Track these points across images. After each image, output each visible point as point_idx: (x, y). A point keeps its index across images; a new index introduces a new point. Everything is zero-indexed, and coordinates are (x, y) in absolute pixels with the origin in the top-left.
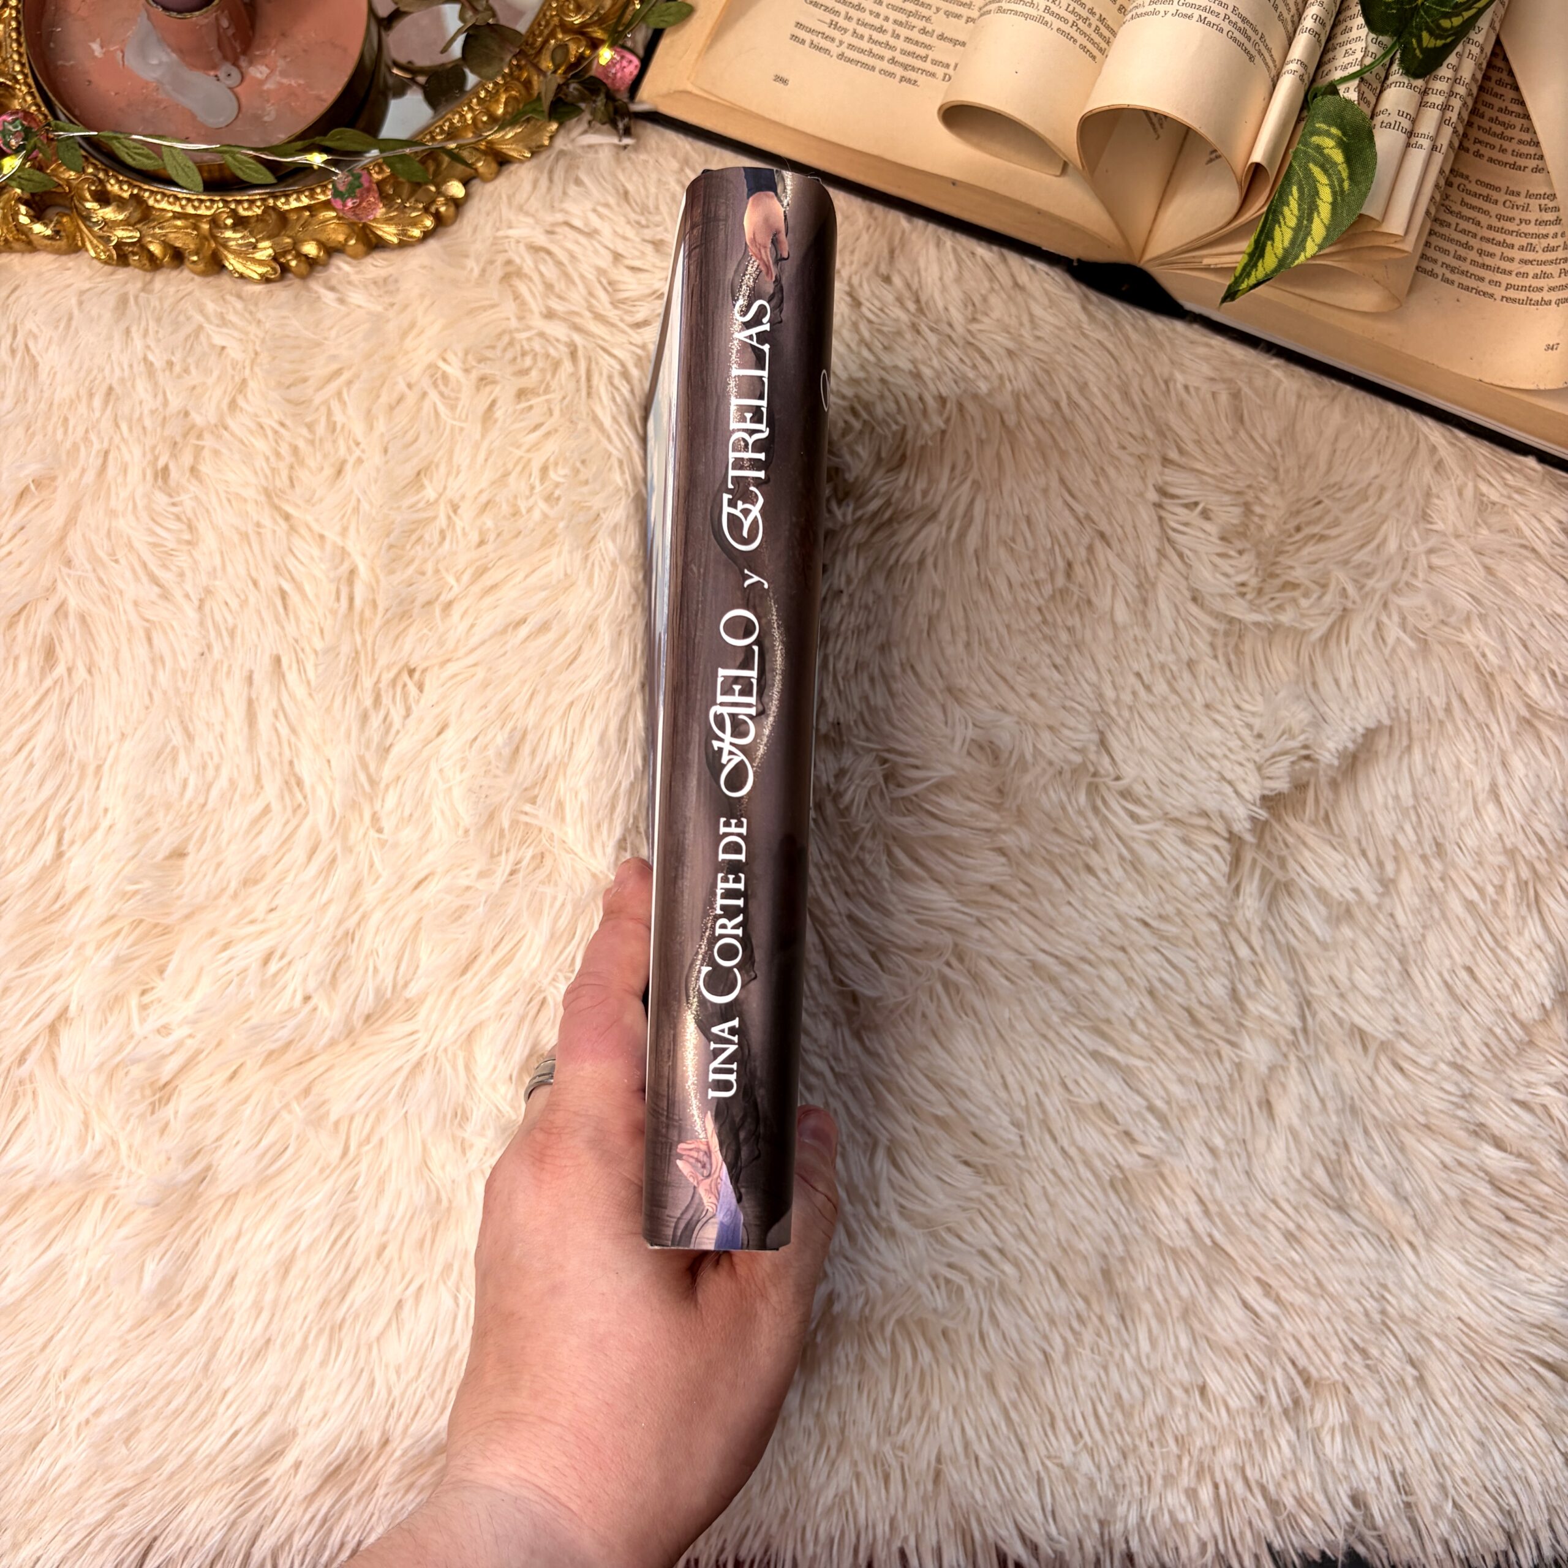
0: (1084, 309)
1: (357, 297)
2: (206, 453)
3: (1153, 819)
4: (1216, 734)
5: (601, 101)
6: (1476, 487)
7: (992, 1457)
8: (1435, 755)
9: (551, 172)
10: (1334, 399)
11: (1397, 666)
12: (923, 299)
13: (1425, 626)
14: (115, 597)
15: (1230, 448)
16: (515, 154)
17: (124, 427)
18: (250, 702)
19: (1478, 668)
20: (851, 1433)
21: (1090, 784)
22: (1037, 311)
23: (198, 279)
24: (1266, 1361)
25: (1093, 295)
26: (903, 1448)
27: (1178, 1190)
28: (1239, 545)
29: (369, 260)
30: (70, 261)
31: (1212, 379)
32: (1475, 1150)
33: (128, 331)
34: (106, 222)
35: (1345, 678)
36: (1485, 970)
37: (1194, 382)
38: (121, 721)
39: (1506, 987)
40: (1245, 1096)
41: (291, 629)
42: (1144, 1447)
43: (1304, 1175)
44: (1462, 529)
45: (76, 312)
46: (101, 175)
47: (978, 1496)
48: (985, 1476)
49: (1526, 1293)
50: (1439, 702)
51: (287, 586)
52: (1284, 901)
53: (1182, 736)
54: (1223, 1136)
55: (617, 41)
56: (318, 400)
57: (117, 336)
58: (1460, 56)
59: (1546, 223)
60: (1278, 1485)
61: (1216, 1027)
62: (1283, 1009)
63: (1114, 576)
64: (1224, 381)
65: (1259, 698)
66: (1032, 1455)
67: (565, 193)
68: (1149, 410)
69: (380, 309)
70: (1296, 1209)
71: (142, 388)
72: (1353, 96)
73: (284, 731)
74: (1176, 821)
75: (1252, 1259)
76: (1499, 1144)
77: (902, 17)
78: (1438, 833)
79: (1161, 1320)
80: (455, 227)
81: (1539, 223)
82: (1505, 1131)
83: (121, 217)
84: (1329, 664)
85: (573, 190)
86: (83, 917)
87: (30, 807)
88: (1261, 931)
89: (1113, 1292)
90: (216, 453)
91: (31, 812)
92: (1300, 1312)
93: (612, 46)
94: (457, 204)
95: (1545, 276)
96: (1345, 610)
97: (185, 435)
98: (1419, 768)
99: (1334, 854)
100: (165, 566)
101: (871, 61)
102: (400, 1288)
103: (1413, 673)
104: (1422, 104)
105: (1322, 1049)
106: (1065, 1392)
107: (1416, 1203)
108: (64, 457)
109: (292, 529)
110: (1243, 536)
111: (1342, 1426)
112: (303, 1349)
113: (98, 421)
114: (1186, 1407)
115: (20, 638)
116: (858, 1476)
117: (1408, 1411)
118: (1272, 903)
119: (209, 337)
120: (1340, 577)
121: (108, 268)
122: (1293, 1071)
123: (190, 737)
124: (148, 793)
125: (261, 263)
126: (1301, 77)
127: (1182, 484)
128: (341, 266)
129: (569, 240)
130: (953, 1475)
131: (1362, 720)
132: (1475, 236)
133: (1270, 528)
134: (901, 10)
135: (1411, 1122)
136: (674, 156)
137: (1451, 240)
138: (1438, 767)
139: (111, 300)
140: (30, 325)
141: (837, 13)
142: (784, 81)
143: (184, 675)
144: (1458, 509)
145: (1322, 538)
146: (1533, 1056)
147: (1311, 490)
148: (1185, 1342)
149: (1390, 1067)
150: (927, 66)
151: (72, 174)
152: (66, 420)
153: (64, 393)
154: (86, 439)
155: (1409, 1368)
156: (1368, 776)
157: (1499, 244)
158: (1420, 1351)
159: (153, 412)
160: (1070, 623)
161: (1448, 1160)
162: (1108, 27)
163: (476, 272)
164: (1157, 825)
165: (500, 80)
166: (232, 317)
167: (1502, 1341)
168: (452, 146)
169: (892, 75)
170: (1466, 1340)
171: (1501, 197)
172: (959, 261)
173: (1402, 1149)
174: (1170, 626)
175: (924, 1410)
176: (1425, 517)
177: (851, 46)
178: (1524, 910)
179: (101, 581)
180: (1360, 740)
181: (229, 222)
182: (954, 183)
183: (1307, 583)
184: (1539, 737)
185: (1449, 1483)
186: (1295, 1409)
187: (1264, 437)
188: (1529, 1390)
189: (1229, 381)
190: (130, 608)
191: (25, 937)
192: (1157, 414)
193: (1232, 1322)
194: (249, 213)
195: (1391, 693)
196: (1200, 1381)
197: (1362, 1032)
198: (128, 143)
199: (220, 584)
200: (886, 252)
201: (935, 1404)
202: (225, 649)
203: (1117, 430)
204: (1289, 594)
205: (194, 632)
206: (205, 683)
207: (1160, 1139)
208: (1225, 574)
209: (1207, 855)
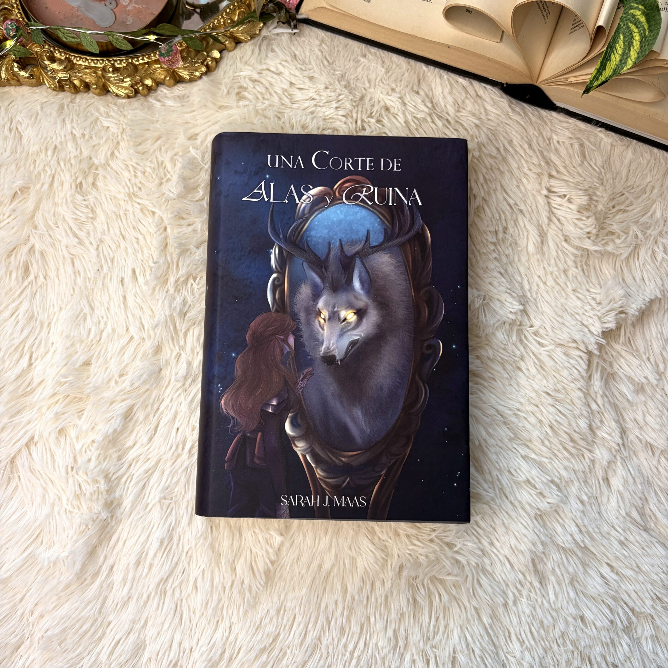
0: (510, 106)
1: (170, 103)
2: (100, 177)
3: (549, 344)
4: (579, 303)
5: (283, 13)
7: (481, 650)
9: (260, 47)
10: (628, 146)
11: (663, 271)
12: (435, 101)
14: (57, 244)
15: (580, 170)
16: (243, 38)
20: (411, 639)
21: (518, 330)
22: (488, 107)
23: (96, 97)
24: (613, 603)
25: (514, 101)
26: (436, 647)
27: (566, 521)
28: (587, 214)
29: (176, 87)
30: (37, 90)
31: (571, 138)
33: (64, 120)
34: (53, 70)
35: (638, 276)
37: (562, 139)
38: (60, 302)
40: (596, 476)
41: (140, 256)
42: (555, 647)
43: (627, 514)
45: (40, 112)
46: (52, 49)
48: (478, 659)
52: (612, 382)
53: (562, 305)
54: (586, 494)
56: (151, 151)
57: (59, 122)
61: (582, 443)
62: (613, 434)
63: (527, 231)
64: (576, 139)
65: (598, 287)
66: (500, 651)
67: (266, 56)
68: (541, 153)
70: (624, 530)
71: (70, 146)
74: (560, 344)
75: (604, 554)
79: (559, 584)
80: (215, 72)
83: (61, 68)
84: (630, 270)
85: (270, 54)
86: (41, 394)
87: (17, 342)
88: (602, 396)
89: (536, 571)
90: (105, 177)
91: (17, 344)
92: (628, 579)
94: (217, 61)
96: (637, 244)
97: (90, 168)
99: (635, 360)
100: (80, 229)
105: (632, 453)
108: (34, 178)
110: (587, 210)
111: (652, 636)
113: (50, 161)
114: (575, 626)
115: (13, 262)
116: (414, 662)
118: (607, 383)
119: (101, 122)
120: (634, 229)
121: (55, 93)
122: (619, 464)
123: (92, 309)
124: (72, 335)
125: (125, 88)
127: (558, 186)
128: (163, 90)
129: (269, 77)
130: (461, 659)
131: (648, 296)
133: (600, 207)
136: (317, 38)
139: (56, 107)
140: (19, 118)
142: (369, 1)
143: (90, 280)
145: (625, 211)
147: (619, 189)
148: (572, 594)
151: (38, 49)
152: (35, 161)
153: (34, 149)
154: (44, 170)
156: (649, 323)
159: (75, 157)
160: (507, 252)
163: (226, 91)
164: (552, 347)
165: (236, 4)
166: (112, 114)
168: (214, 33)
172: (451, 85)
174: (554, 253)
175: (446, 628)
179: (50, 236)
180: (647, 305)
181: (111, 69)
182: (449, 47)
183: (619, 232)
187: (595, 164)
189: (578, 139)
190: (64, 249)
191: (13, 403)
192: (545, 153)
193: (596, 585)
194: (120, 66)
195: (661, 283)
196: (581, 614)
197: (651, 445)
198: (63, 31)
199: (107, 238)
200: (416, 80)
201: (451, 625)
202: (109, 268)
203: (527, 162)
204: (610, 237)
205: (94, 260)
206: (100, 284)
207: (557, 495)
208: (581, 228)
209: (576, 360)
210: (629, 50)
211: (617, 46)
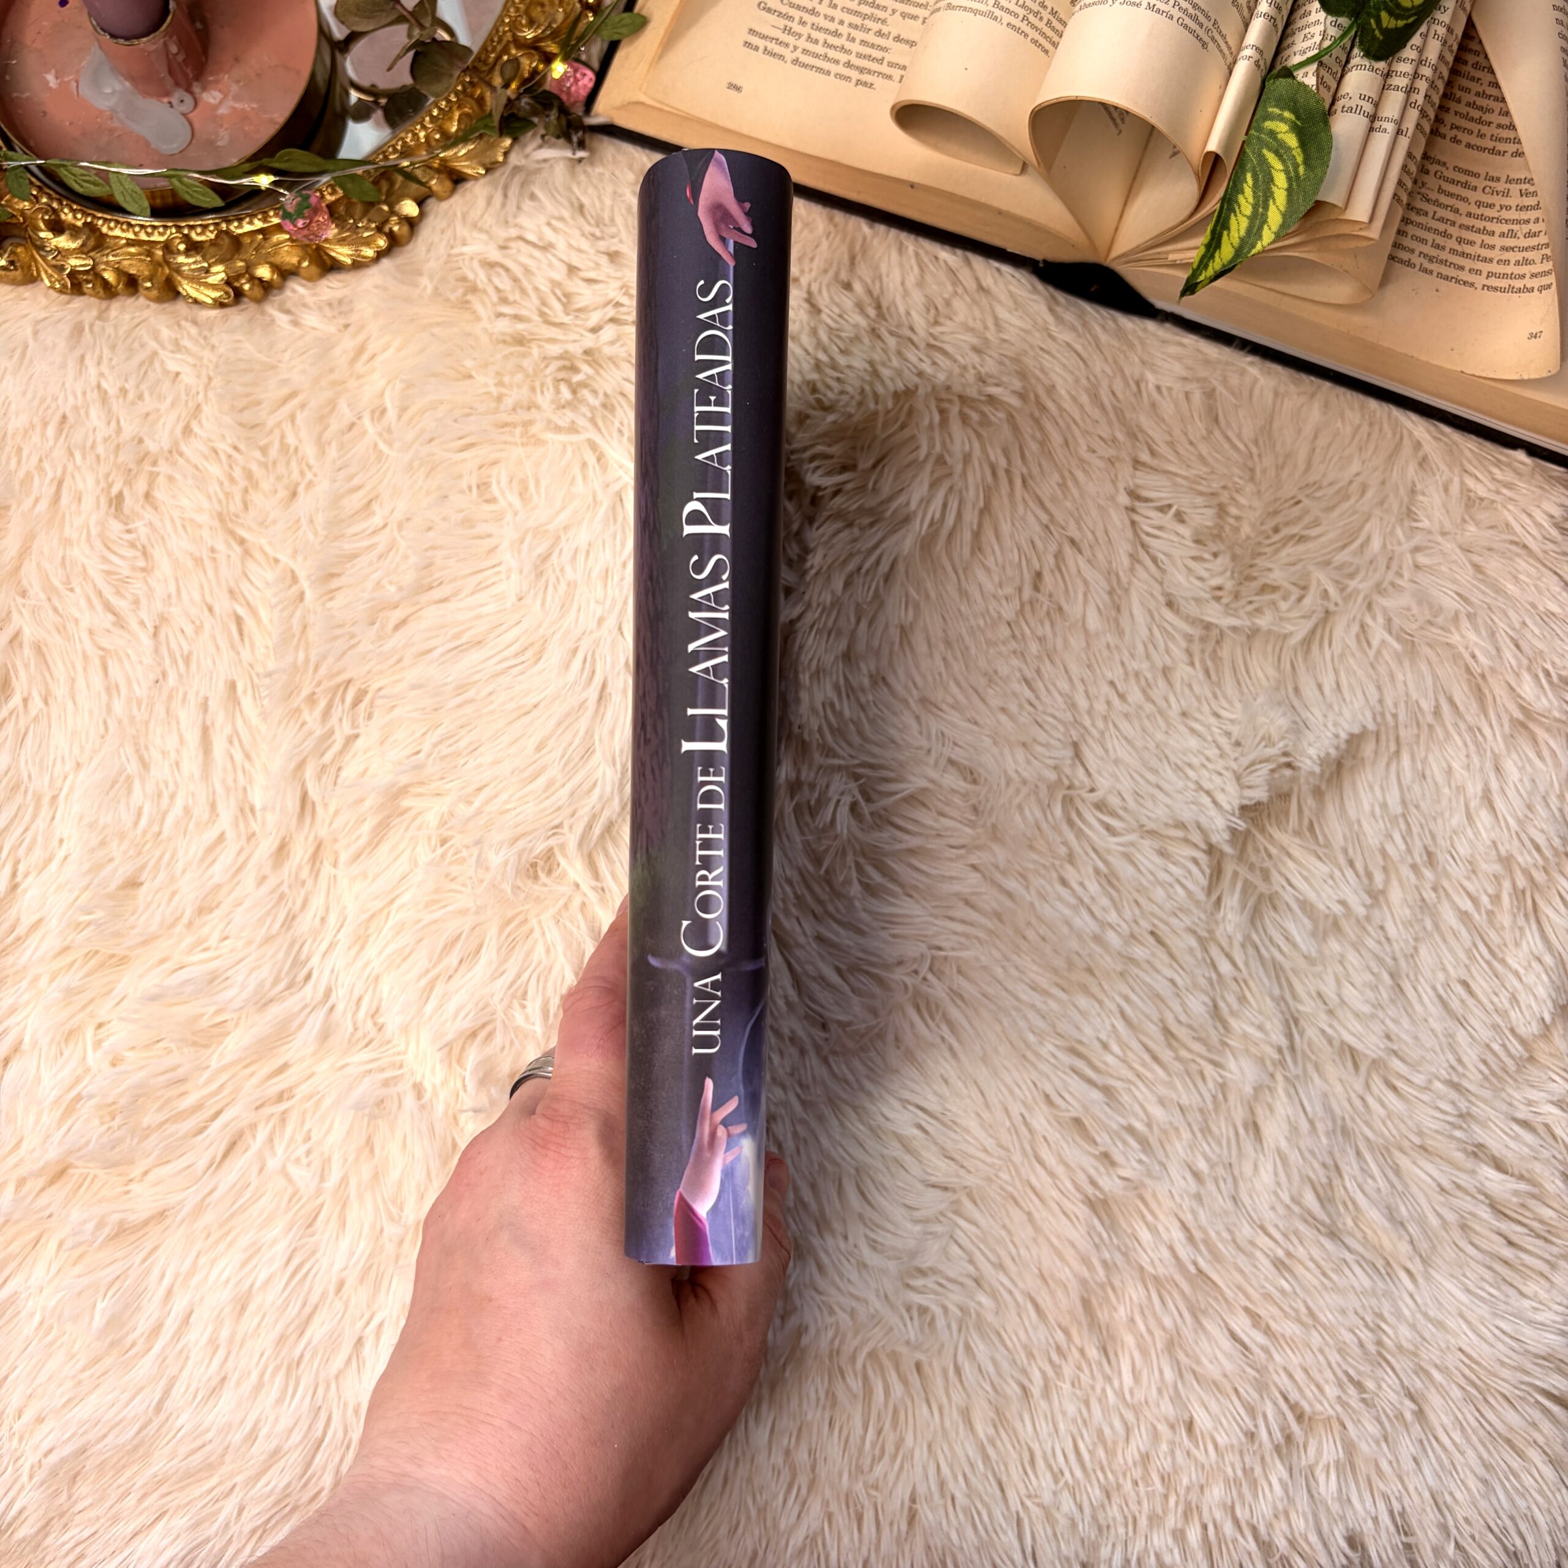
0: (1051, 310)
1: (310, 319)
2: (161, 480)
3: (1129, 831)
4: (1193, 743)
5: (554, 114)
6: (1462, 483)
7: (969, 1496)
8: (1424, 761)
9: (506, 188)
10: (1313, 395)
11: (1382, 669)
12: (885, 304)
13: (1410, 627)
14: (71, 626)
15: (1204, 449)
16: (469, 171)
17: (78, 456)
18: (205, 731)
19: (1468, 670)
20: (822, 1470)
21: (1065, 797)
22: (1003, 313)
23: (153, 305)
24: (1255, 1395)
25: (1061, 297)
26: (876, 1487)
27: (1162, 1217)
28: (1214, 548)
29: (324, 282)
30: (26, 291)
31: (1185, 379)
32: (1473, 1172)
33: (82, 358)
34: (58, 250)
35: (1328, 683)
36: (1482, 984)
37: (1166, 382)
38: (76, 751)
39: (1504, 1001)
40: (1229, 1118)
41: (246, 654)
42: (1128, 1486)
43: (1293, 1199)
44: (1448, 526)
45: (31, 342)
46: (55, 205)
47: (954, 1536)
48: (961, 1516)
49: (1530, 1322)
50: (1427, 705)
51: (241, 611)
52: (1269, 914)
53: (1158, 746)
54: (1207, 1159)
55: (571, 55)
56: (271, 422)
57: (71, 364)
58: (1425, 36)
59: (1527, 208)
60: (1270, 1526)
61: (1197, 1047)
62: (1268, 1026)
63: (1086, 582)
64: (1198, 380)
65: (1238, 705)
66: (1011, 1494)
67: (519, 208)
68: (1119, 412)
69: (333, 329)
70: (1285, 1236)
71: (96, 416)
72: (1311, 81)
73: (238, 756)
74: (1152, 833)
75: (1239, 1288)
76: (1499, 1166)
77: (858, 21)
78: (1429, 841)
79: (1144, 1352)
80: (410, 246)
81: (1520, 208)
82: (1504, 1151)
83: (74, 245)
84: (1311, 668)
85: (527, 204)
86: (38, 948)
88: (1243, 946)
89: (1093, 1322)
90: (171, 479)
92: (1291, 1343)
93: (565, 60)
94: (412, 224)
95: (1527, 262)
96: (1327, 612)
97: (139, 462)
98: (1408, 774)
99: (1319, 864)
100: (118, 593)
101: (826, 65)
102: (360, 1325)
103: (1400, 677)
104: (1385, 87)
105: (1310, 1068)
106: (1044, 1428)
107: (1413, 1229)
108: (17, 487)
109: (247, 553)
110: (1218, 537)
111: (1337, 1463)
112: (259, 1387)
113: (52, 449)
114: (1172, 1443)
116: (830, 1516)
117: (1407, 1447)
118: (1255, 917)
119: (162, 362)
120: (1322, 578)
121: (64, 297)
122: (1280, 1091)
123: (145, 765)
124: (101, 822)
125: (214, 287)
126: (1257, 64)
127: (1155, 487)
128: (297, 289)
129: (524, 255)
130: (927, 1515)
131: (1346, 726)
132: (1453, 224)
133: (1246, 529)
134: (857, 13)
135: (1406, 1144)
136: (631, 168)
137: (1429, 229)
138: (1428, 773)
139: (65, 329)
141: (791, 18)
142: (738, 89)
143: (139, 702)
144: (1444, 505)
145: (1302, 539)
146: (1534, 1073)
147: (1289, 490)
148: (1169, 1375)
149: (1383, 1087)
150: (884, 68)
151: (26, 205)
152: (20, 450)
153: (17, 422)
154: (40, 467)
155: (1408, 1403)
156: (1354, 783)
157: (1479, 231)
158: (1419, 1384)
159: (105, 440)
160: (1040, 633)
161: (1445, 1183)
162: (1060, 21)
163: (430, 289)
164: (1132, 837)
165: (453, 98)
166: (186, 342)
167: (1506, 1373)
168: (406, 163)
169: (848, 79)
170: (1467, 1372)
171: (1480, 183)
172: (922, 266)
173: (1397, 1171)
174: (1144, 632)
175: (897, 1449)
176: (1410, 514)
177: (805, 51)
178: (1521, 921)
179: (56, 610)
180: (1343, 746)
181: (182, 247)
182: (913, 186)
183: (1286, 585)
184: (1534, 739)
185: (1451, 1523)
186: (1286, 1446)
187: (1239, 436)
188: (1534, 1425)
189: (1205, 380)
190: (85, 636)
192: (1128, 415)
193: (1220, 1355)
194: (202, 238)
195: (1377, 696)
196: (1186, 1417)
197: (1352, 1050)
198: (75, 170)
199: (175, 611)
200: (846, 259)
201: (909, 1440)
202: (180, 676)
203: (1085, 433)
204: (1267, 597)
205: (148, 660)
206: (160, 709)
207: (1140, 1161)
208: (1200, 579)
209: (1184, 867)
210: (1266, 208)
211: (1241, 198)
